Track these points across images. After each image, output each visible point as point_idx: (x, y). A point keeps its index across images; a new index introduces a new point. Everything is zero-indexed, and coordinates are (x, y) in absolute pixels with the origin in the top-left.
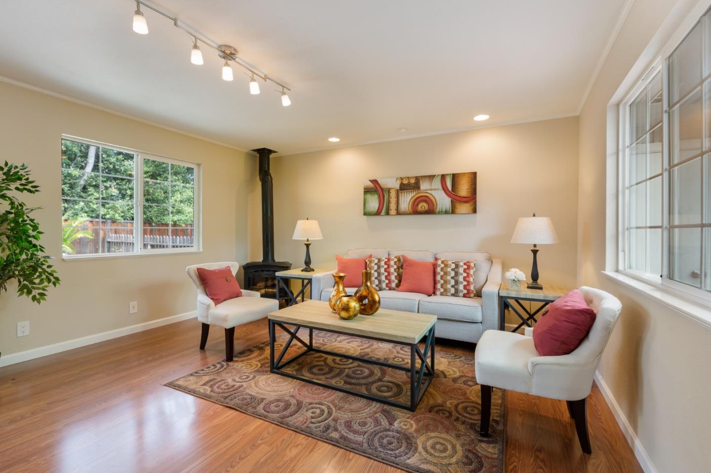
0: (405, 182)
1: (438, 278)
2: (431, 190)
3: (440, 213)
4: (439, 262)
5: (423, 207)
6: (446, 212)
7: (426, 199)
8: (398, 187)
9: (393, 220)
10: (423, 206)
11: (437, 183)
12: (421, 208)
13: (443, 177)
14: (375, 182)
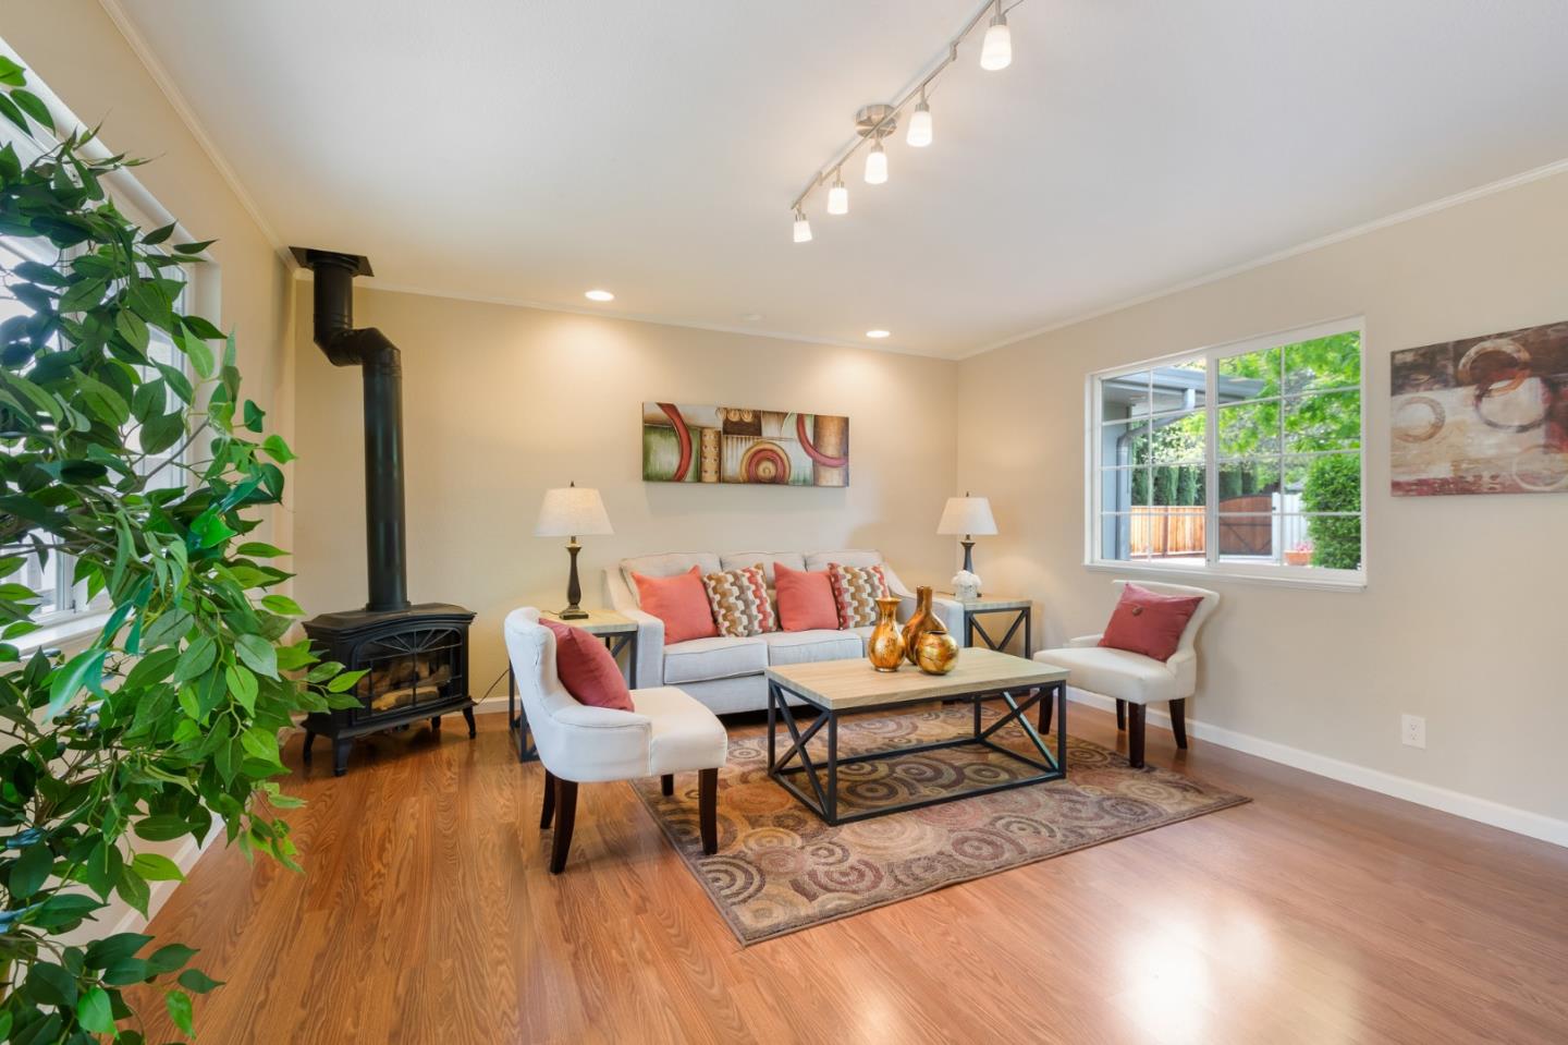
0: (734, 418)
2: (780, 439)
3: (795, 483)
5: (767, 471)
6: (805, 483)
7: (773, 456)
8: (719, 426)
9: (710, 492)
10: (766, 469)
11: (790, 428)
12: (764, 470)
13: (800, 418)
14: (669, 408)
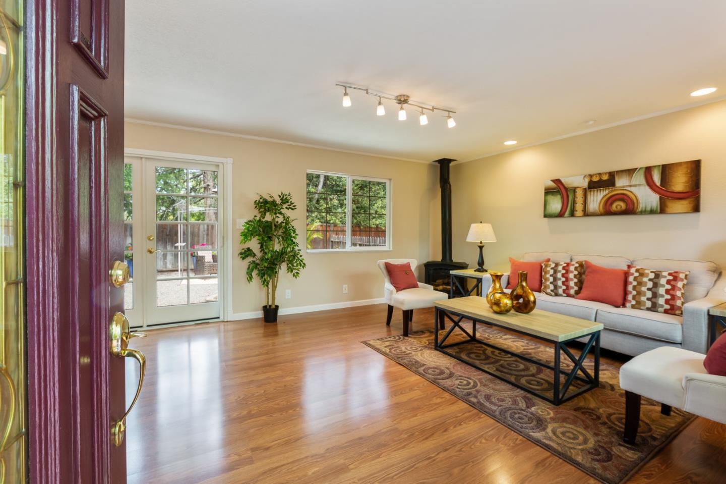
0: (595, 179)
1: (630, 288)
2: (631, 186)
3: (644, 212)
4: (633, 270)
5: (619, 207)
6: (652, 212)
7: (623, 198)
8: (586, 185)
9: (579, 222)
10: (620, 205)
11: (639, 178)
12: (616, 207)
13: (648, 170)
14: (558, 181)
